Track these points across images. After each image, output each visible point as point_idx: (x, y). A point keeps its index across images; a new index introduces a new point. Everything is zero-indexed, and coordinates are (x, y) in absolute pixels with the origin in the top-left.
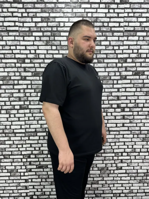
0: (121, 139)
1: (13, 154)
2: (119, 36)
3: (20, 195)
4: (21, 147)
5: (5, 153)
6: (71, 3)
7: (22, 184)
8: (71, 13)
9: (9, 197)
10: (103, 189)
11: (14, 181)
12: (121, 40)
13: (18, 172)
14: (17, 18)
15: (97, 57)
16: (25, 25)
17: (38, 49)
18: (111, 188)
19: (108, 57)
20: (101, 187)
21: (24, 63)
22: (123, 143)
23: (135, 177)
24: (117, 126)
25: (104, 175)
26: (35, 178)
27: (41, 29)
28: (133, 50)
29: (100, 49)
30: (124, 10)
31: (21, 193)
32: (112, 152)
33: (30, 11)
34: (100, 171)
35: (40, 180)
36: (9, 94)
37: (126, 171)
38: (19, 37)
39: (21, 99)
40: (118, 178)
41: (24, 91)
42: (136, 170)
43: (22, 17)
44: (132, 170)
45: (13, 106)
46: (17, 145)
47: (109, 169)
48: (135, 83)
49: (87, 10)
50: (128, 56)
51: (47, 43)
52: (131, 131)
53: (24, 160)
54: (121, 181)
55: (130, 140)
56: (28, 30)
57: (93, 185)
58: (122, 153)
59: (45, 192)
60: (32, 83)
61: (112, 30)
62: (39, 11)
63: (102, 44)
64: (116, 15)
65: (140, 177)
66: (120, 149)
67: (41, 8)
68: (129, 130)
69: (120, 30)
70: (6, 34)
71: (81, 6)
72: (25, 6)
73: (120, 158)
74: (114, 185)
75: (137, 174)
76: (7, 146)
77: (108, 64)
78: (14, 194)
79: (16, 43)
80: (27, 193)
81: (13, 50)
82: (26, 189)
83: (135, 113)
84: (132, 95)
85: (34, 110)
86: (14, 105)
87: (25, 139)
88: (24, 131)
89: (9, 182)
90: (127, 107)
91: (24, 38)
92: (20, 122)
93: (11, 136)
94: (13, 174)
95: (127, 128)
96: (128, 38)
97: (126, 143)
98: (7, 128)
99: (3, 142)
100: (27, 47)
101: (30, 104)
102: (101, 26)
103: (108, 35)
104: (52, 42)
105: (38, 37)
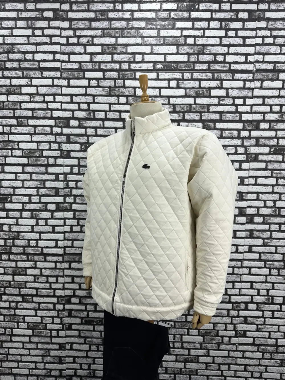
0: (246, 276)
1: (39, 293)
2: (244, 81)
3: (49, 374)
4: (55, 281)
5: (24, 292)
6: (157, 19)
7: (53, 351)
8: (156, 38)
9: (27, 376)
10: (208, 372)
11: (40, 346)
12: (249, 87)
13: (48, 328)
14: (59, 46)
15: (203, 119)
16: (73, 58)
17: (94, 102)
18: (224, 371)
19: (222, 119)
20: (203, 370)
21: (68, 126)
22: (249, 284)
23: (271, 353)
24: (239, 251)
25: (209, 346)
26: (78, 342)
27: (100, 66)
28: (271, 106)
29: (208, 103)
30: (256, 32)
31: (51, 370)
32: (227, 300)
33: (82, 35)
34: (202, 338)
35: (86, 347)
36: (37, 182)
37: (254, 341)
38: (61, 80)
39: (59, 192)
40: (237, 352)
41: (66, 177)
42: (275, 339)
43: (68, 44)
44: (266, 340)
45: (44, 204)
46: (48, 277)
47: (221, 333)
48: (275, 168)
49: (185, 33)
50: (262, 118)
51: (110, 90)
52: (265, 261)
53: (59, 307)
54: (243, 360)
55: (263, 279)
56: (77, 67)
57: (187, 364)
58: (246, 303)
59: (95, 370)
60: (80, 164)
61: (232, 68)
62: (99, 35)
63: (212, 94)
64: (239, 41)
65: (282, 354)
66: (242, 297)
67: (103, 29)
68: (262, 260)
69: (247, 69)
70: (38, 74)
71: (174, 24)
72: (74, 25)
73: (243, 313)
74: (229, 367)
75: (277, 348)
76: (30, 279)
77: (223, 132)
78: (37, 371)
79: (55, 90)
80: (61, 370)
81: (49, 104)
82: (61, 362)
83: (274, 227)
84: (268, 191)
85: (82, 213)
86: (47, 203)
87: (63, 268)
88: (60, 251)
89: (29, 346)
90: (258, 215)
91: (69, 82)
92: (56, 234)
93: (37, 260)
94: (38, 332)
95: (258, 254)
96: (262, 84)
97: (254, 284)
98: (31, 245)
99: (22, 270)
100: (74, 97)
101: (75, 202)
102: (211, 60)
103: (225, 78)
104: (119, 90)
105: (94, 80)
